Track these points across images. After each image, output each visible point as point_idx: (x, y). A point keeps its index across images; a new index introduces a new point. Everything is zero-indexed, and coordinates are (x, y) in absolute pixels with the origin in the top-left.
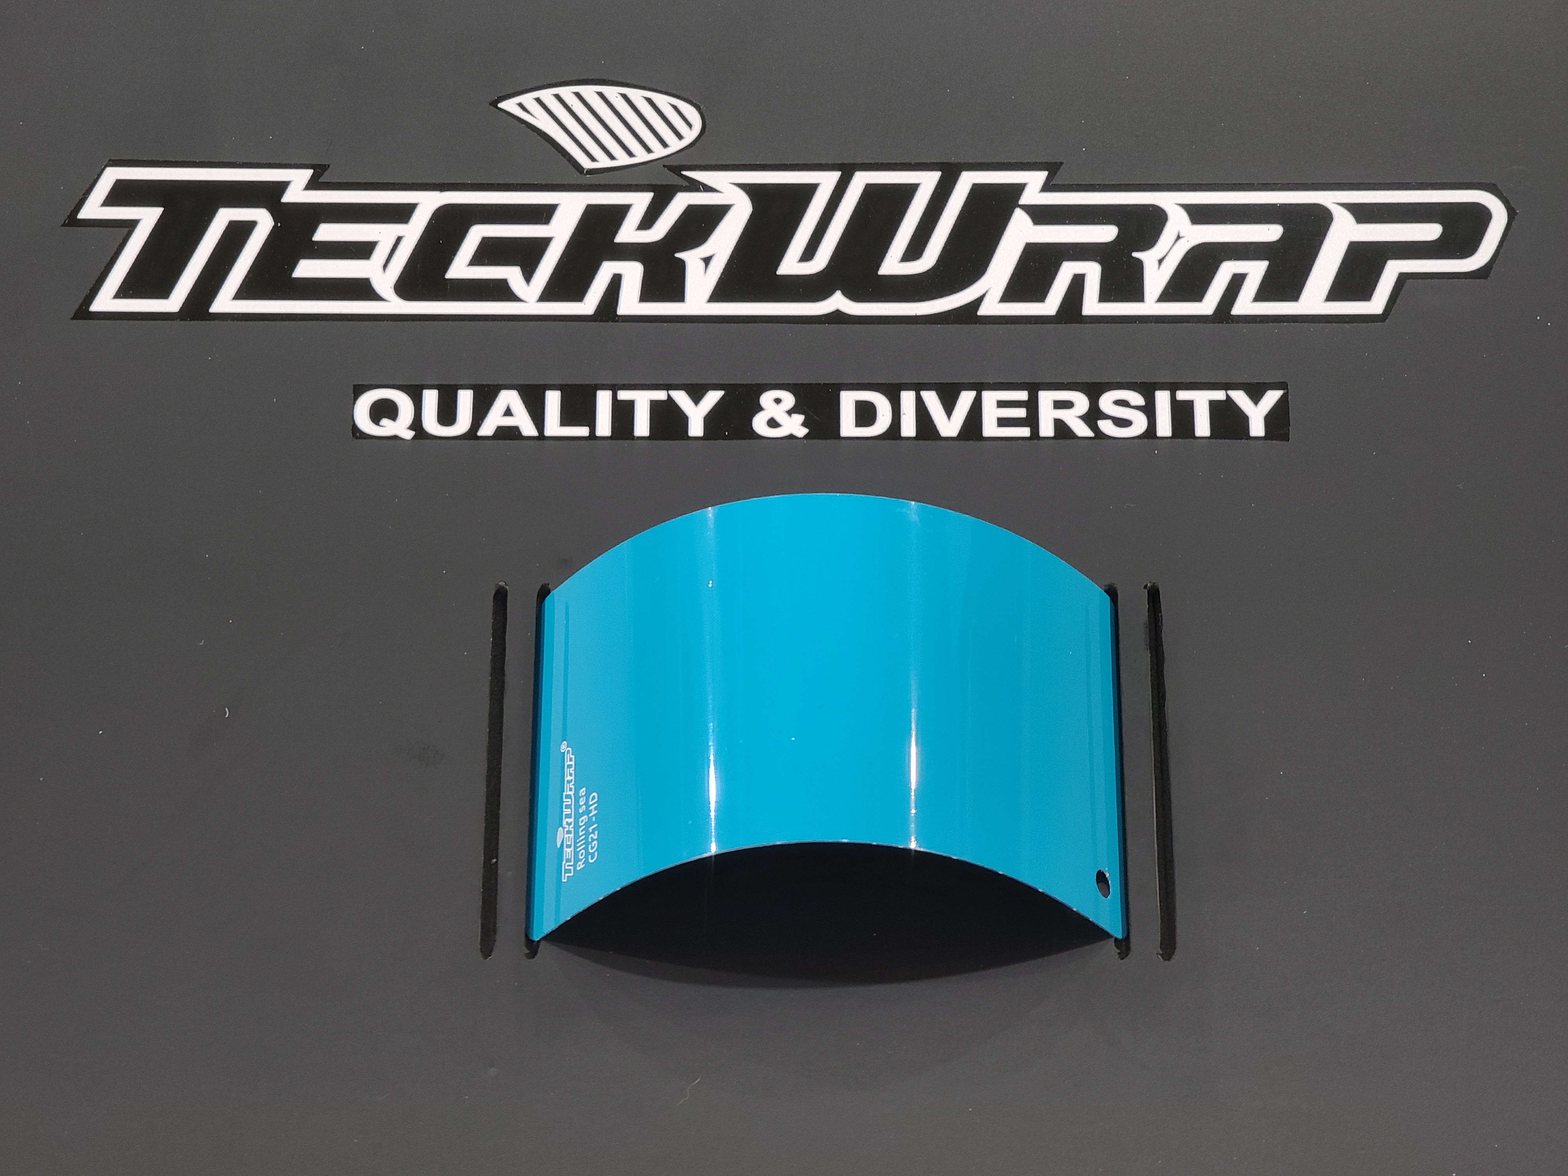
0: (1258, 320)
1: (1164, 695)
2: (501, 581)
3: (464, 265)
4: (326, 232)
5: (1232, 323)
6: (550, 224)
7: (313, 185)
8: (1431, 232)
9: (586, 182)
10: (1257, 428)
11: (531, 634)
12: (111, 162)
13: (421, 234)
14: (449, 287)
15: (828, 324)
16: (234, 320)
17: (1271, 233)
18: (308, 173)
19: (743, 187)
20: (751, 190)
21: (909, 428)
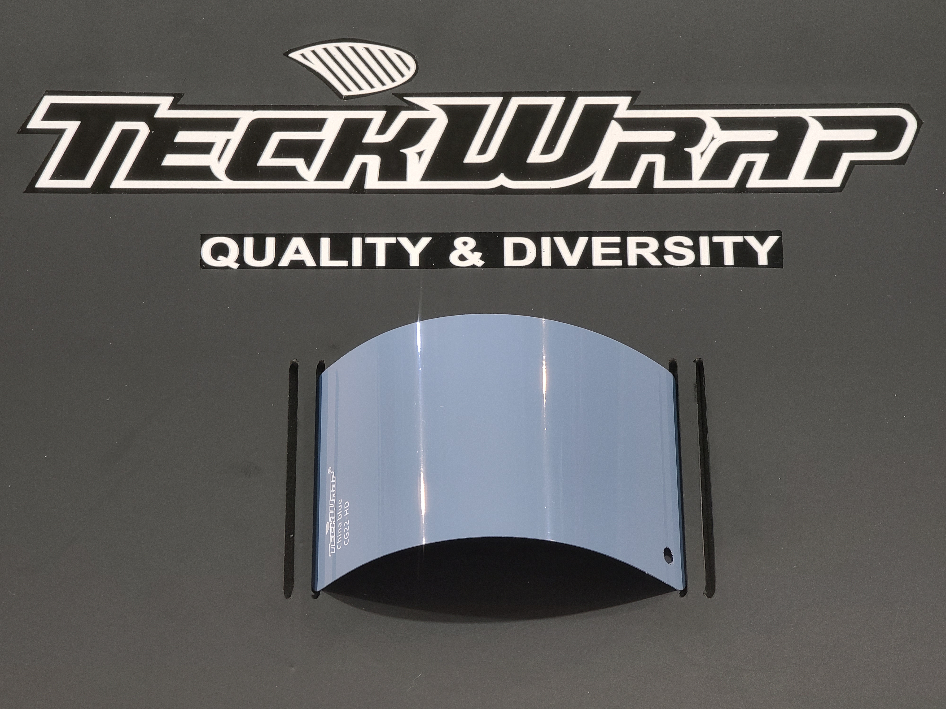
0: (763, 191)
1: (707, 429)
2: (294, 359)
3: (269, 157)
4: (183, 137)
5: (747, 193)
6: (322, 131)
7: (174, 106)
8: (870, 134)
9: (345, 105)
10: (763, 260)
11: (313, 393)
12: (47, 92)
13: (242, 138)
14: (259, 172)
15: (496, 194)
16: (125, 193)
17: (770, 135)
18: (171, 99)
19: (442, 107)
20: (447, 109)
21: (547, 261)
